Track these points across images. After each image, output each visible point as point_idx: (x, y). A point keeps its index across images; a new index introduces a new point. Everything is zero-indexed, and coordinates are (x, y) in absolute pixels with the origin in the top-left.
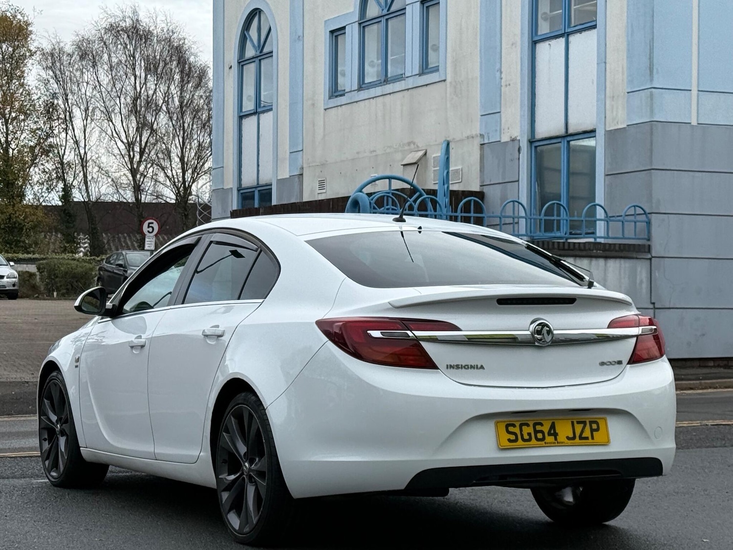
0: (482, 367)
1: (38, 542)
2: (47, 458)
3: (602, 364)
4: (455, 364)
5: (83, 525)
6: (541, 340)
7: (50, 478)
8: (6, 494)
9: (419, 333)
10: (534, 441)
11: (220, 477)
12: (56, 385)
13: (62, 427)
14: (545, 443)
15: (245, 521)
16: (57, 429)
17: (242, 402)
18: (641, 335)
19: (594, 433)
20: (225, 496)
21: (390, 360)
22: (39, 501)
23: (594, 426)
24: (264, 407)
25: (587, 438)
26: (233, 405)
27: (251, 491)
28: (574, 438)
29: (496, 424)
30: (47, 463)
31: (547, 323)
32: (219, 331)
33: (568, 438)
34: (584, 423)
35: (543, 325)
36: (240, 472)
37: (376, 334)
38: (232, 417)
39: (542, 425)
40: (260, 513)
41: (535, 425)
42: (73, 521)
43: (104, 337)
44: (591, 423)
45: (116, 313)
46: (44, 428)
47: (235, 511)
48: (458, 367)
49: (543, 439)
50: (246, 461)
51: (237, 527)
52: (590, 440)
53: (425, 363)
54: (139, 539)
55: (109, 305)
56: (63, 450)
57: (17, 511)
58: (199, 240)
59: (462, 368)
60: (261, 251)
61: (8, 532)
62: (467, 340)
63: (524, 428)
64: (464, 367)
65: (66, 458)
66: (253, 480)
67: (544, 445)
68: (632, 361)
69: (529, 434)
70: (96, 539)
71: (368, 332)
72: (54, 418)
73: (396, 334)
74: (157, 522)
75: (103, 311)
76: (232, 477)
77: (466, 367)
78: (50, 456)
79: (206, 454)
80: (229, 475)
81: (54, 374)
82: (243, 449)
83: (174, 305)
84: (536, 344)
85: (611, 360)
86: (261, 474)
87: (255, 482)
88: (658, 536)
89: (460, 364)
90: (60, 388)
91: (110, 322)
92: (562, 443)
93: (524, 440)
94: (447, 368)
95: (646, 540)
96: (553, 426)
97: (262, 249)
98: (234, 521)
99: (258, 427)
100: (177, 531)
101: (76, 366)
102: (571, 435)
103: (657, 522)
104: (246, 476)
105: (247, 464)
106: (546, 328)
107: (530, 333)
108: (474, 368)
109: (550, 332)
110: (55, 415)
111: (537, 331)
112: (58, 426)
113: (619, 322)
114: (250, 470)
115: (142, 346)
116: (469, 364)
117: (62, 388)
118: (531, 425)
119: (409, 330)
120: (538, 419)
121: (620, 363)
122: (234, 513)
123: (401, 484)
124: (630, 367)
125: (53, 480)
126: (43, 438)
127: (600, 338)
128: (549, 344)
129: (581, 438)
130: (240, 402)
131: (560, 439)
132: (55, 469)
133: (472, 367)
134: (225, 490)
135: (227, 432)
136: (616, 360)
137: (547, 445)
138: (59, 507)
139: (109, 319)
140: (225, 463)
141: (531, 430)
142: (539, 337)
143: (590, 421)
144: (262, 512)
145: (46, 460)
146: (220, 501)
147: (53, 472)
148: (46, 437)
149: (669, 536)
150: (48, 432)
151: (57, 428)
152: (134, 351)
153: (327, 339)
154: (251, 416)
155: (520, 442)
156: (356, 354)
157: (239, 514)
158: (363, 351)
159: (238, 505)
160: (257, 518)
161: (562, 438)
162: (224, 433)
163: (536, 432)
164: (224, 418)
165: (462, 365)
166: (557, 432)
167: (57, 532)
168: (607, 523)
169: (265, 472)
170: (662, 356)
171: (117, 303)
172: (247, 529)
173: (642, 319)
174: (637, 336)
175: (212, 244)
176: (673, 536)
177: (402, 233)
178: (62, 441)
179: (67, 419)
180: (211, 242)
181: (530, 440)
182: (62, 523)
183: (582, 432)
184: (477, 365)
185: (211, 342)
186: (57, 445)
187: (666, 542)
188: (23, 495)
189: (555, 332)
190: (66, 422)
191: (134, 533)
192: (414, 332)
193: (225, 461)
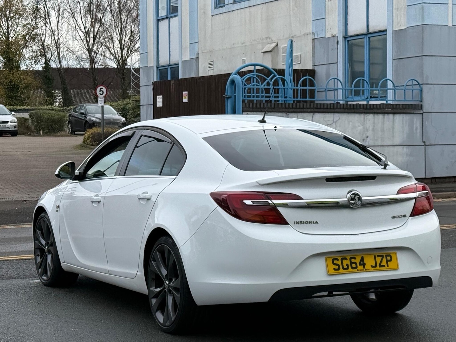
0: (317, 222)
1: (36, 332)
2: (40, 267)
3: (394, 217)
4: (299, 221)
5: (64, 317)
6: (354, 204)
7: (42, 280)
8: (14, 292)
9: (275, 202)
10: (350, 269)
11: (150, 289)
12: (44, 221)
13: (49, 248)
14: (357, 270)
15: (167, 318)
16: (45, 250)
17: (164, 242)
18: (418, 197)
19: (389, 262)
20: (154, 301)
21: (258, 219)
22: (35, 297)
23: (389, 258)
24: (178, 248)
25: (384, 266)
26: (158, 244)
27: (170, 299)
28: (376, 266)
29: (326, 259)
30: (40, 270)
31: (358, 193)
32: (148, 196)
33: (372, 266)
34: (382, 256)
35: (355, 194)
36: (163, 287)
37: (248, 202)
38: (158, 253)
39: (355, 258)
40: (176, 314)
41: (351, 259)
42: (57, 314)
43: (76, 191)
44: (387, 256)
45: (82, 177)
46: (37, 248)
47: (160, 311)
48: (301, 223)
49: (356, 268)
50: (167, 280)
51: (162, 321)
52: (386, 267)
53: (280, 220)
54: (100, 329)
55: (77, 172)
56: (50, 263)
57: (22, 307)
58: (134, 133)
59: (304, 223)
60: (174, 144)
61: (17, 324)
62: (307, 205)
63: (344, 261)
64: (305, 223)
65: (52, 268)
66: (171, 292)
67: (357, 271)
68: (413, 215)
69: (347, 265)
70: (73, 330)
71: (244, 201)
72: (44, 242)
73: (261, 203)
74: (111, 314)
75: (74, 177)
76: (158, 290)
77: (307, 223)
78: (42, 266)
79: (141, 273)
80: (156, 288)
81: (43, 214)
82: (164, 272)
83: (119, 176)
84: (351, 206)
85: (399, 215)
86: (176, 289)
87: (173, 293)
88: (429, 322)
89: (303, 221)
90: (47, 224)
91: (78, 183)
92: (368, 270)
93: (344, 269)
94: (294, 223)
95: (422, 326)
96: (362, 259)
97: (175, 142)
98: (160, 317)
99: (174, 260)
100: (124, 322)
101: (57, 211)
102: (374, 265)
103: (428, 310)
104: (167, 289)
105: (167, 282)
106: (357, 196)
107: (347, 200)
108: (312, 223)
109: (360, 198)
110: (45, 240)
111: (352, 198)
112: (47, 247)
113: (405, 190)
114: (169, 286)
115: (99, 202)
116: (308, 221)
117: (48, 224)
118: (349, 259)
119: (269, 200)
120: (353, 255)
121: (405, 216)
122: (160, 312)
123: (266, 298)
124: (411, 219)
125: (44, 282)
126: (37, 254)
127: (392, 200)
128: (360, 206)
129: (380, 266)
130: (162, 242)
131: (366, 267)
132: (45, 274)
133: (310, 222)
134: (154, 297)
135: (154, 261)
136: (402, 214)
137: (358, 271)
138: (48, 303)
139: (77, 181)
140: (153, 280)
141: (348, 262)
142: (352, 202)
143: (386, 255)
144: (177, 313)
145: (39, 268)
146: (150, 305)
147: (44, 276)
148: (39, 254)
149: (437, 322)
150: (40, 251)
151: (46, 248)
152: (94, 205)
153: (217, 205)
154: (169, 252)
155: (341, 270)
156: (236, 215)
157: (163, 314)
158: (241, 213)
159: (162, 307)
160: (174, 317)
161: (368, 266)
162: (152, 262)
163: (352, 263)
164: (152, 252)
165: (304, 222)
166: (365, 263)
167: (48, 323)
168: (397, 312)
169: (179, 288)
170: (431, 210)
171: (82, 171)
172: (168, 324)
173: (419, 187)
174: (415, 198)
175: (143, 137)
176: (439, 322)
177: (264, 131)
178: (49, 257)
179: (52, 244)
180: (142, 135)
181: (348, 268)
182: (51, 316)
183: (381, 262)
184: (313, 222)
185: (143, 202)
186: (46, 259)
187: (434, 328)
188: (25, 293)
189: (363, 198)
190: (51, 245)
191: (96, 324)
192: (272, 201)
193: (153, 279)
